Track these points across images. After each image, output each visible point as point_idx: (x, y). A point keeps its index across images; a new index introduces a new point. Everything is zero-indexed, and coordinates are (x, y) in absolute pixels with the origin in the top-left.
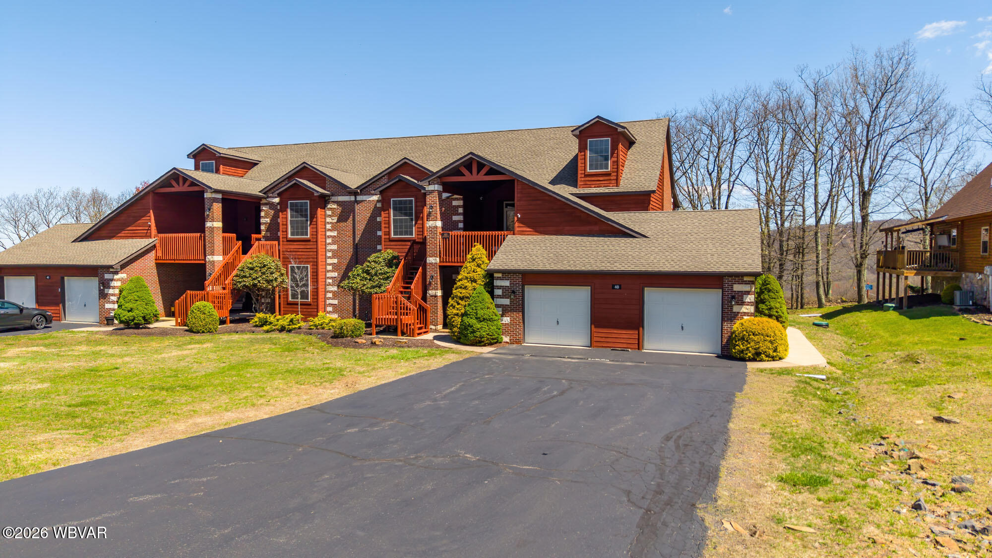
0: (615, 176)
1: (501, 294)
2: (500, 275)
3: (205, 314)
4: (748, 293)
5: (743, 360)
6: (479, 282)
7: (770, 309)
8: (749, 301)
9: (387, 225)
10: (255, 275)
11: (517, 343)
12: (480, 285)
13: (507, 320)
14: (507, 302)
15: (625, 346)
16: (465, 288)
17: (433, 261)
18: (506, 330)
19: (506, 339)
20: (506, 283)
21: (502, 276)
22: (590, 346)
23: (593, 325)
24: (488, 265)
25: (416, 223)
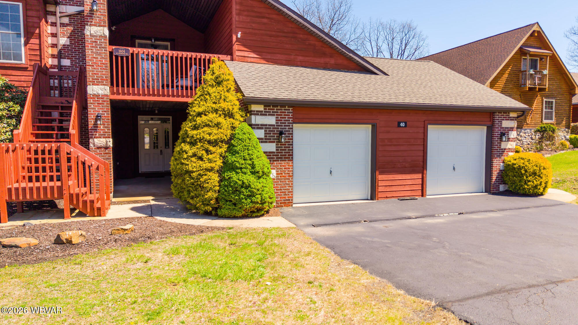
2: (261, 108)
4: (512, 129)
6: (237, 116)
8: (513, 137)
11: (286, 205)
14: (272, 147)
15: (410, 193)
16: (218, 125)
17: (101, 92)
20: (271, 120)
21: (265, 109)
22: (369, 198)
23: (377, 173)
24: (242, 92)
25: (26, 44)
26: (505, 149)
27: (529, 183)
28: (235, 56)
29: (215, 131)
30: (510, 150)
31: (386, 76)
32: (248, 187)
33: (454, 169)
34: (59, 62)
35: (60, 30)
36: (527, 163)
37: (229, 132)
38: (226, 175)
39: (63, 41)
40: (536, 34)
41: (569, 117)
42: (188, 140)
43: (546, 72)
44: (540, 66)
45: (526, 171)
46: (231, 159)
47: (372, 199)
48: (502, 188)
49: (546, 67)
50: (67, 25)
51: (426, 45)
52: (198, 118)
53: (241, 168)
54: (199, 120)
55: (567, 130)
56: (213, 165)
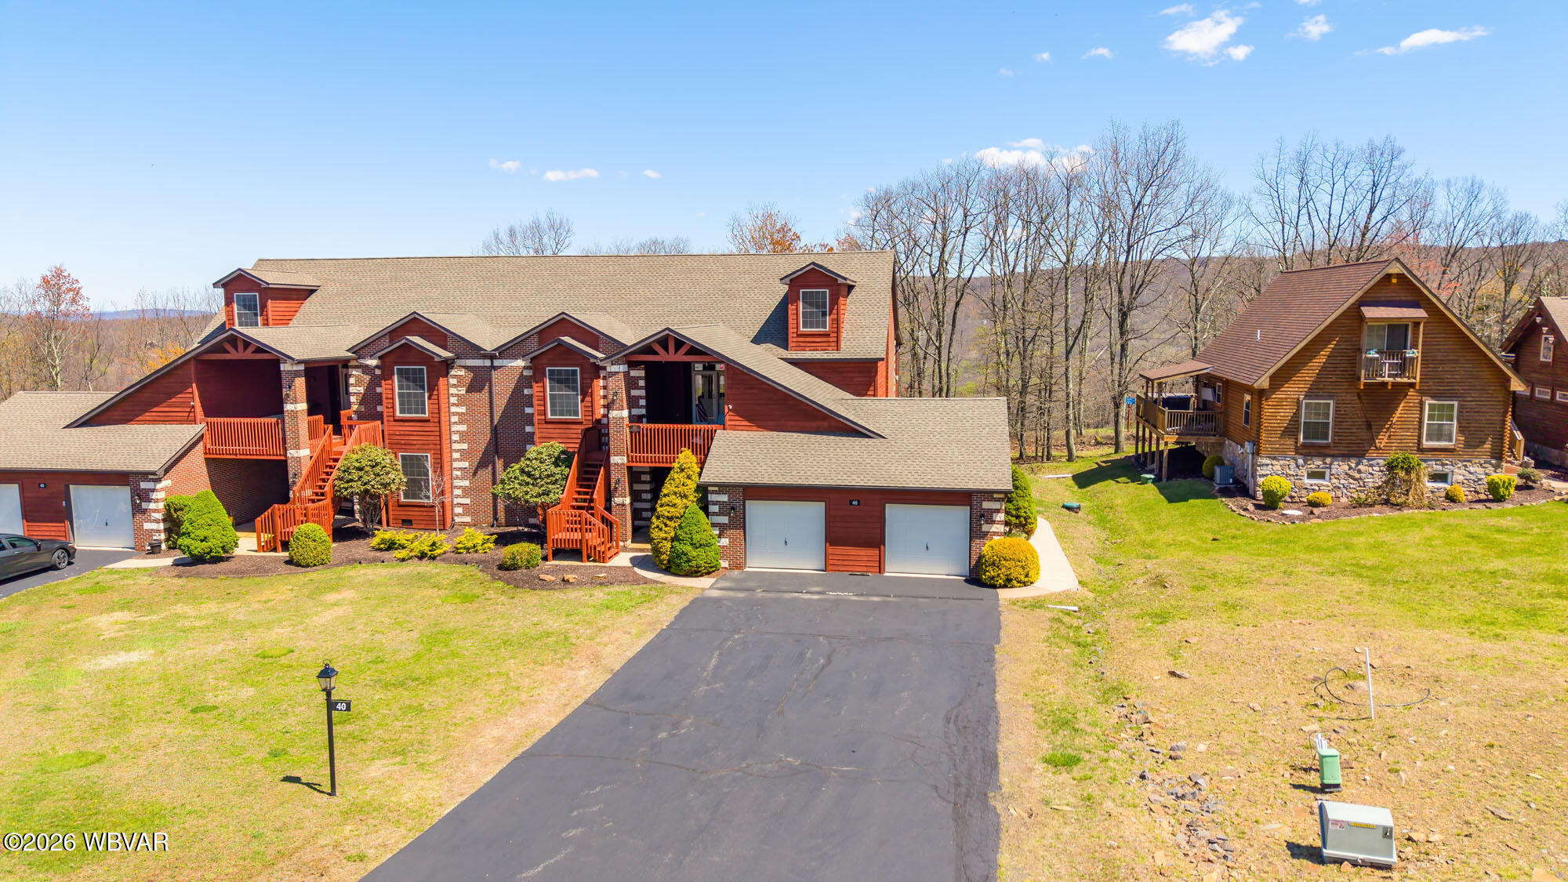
0: (833, 338)
1: (717, 511)
2: (716, 489)
3: (315, 541)
4: (998, 511)
5: (994, 587)
6: (691, 498)
7: (1018, 509)
8: (999, 520)
9: (542, 403)
10: (366, 479)
11: (737, 568)
12: (693, 502)
13: (725, 542)
14: (725, 520)
15: (865, 569)
16: (674, 505)
17: (620, 462)
18: (724, 552)
19: (724, 564)
20: (724, 498)
21: (720, 490)
22: (823, 569)
23: (831, 544)
25: (582, 401)
26: (989, 532)
28: (727, 426)
30: (996, 534)
31: (881, 440)
32: (687, 555)
33: (927, 547)
38: (676, 544)
40: (1394, 281)
43: (1413, 353)
49: (1415, 342)
53: (685, 540)
54: (665, 500)
55: (1493, 461)
56: (668, 535)
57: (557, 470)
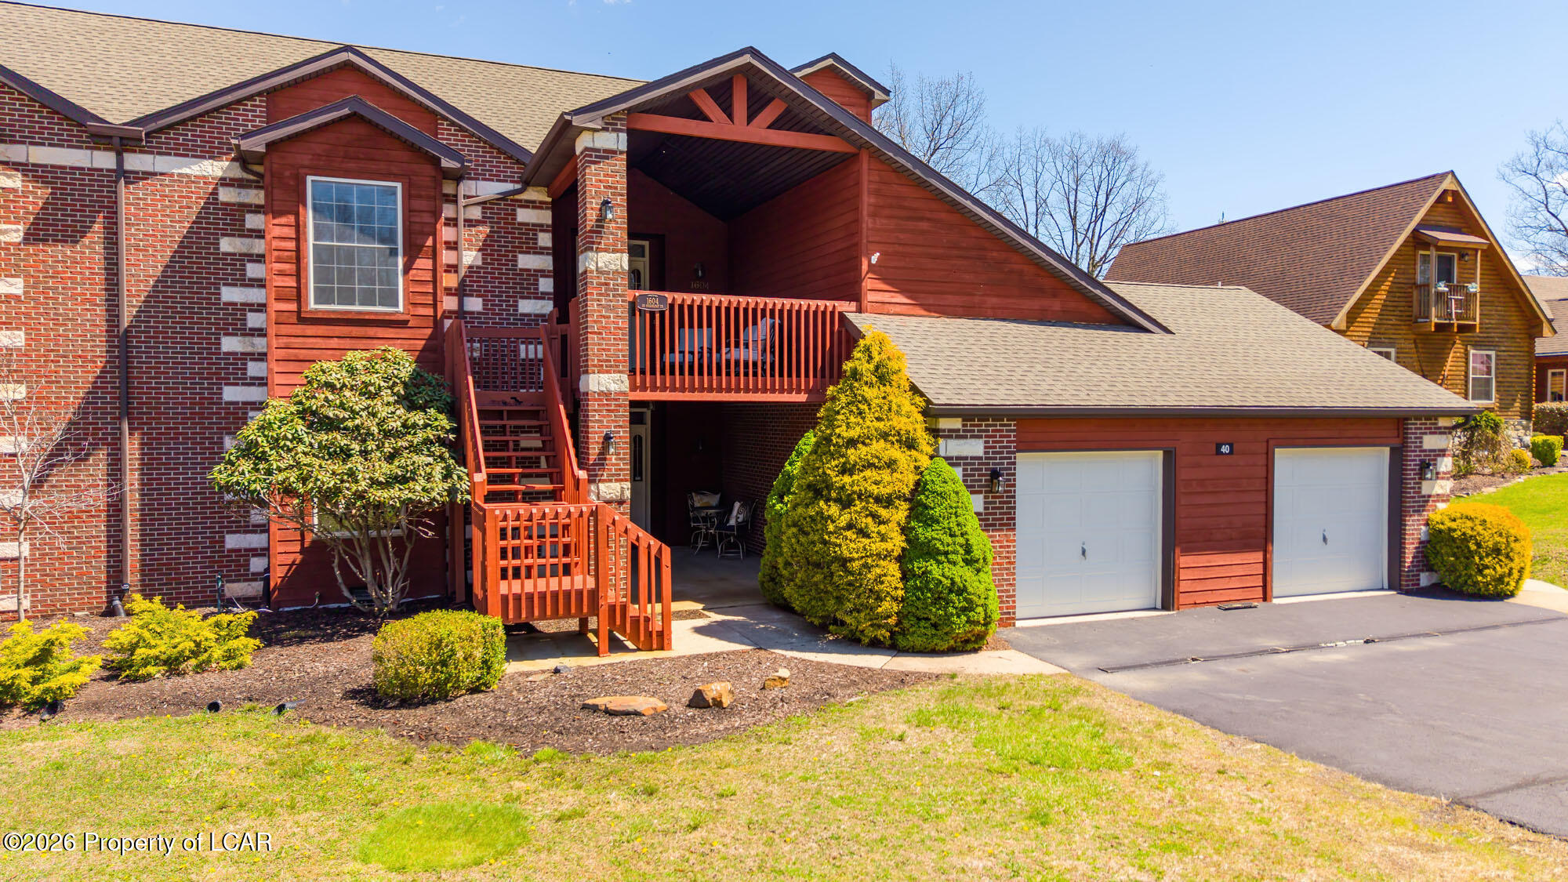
2: (956, 424)
4: (1444, 453)
6: (923, 445)
8: (1445, 470)
9: (289, 266)
11: (1005, 623)
14: (974, 503)
15: (1240, 595)
17: (613, 387)
20: (975, 448)
21: (964, 425)
22: (1159, 605)
23: (1178, 551)
24: (922, 395)
25: (407, 269)
26: (1429, 496)
27: (1487, 572)
28: (865, 303)
29: (886, 475)
30: (1441, 498)
31: (1170, 336)
32: (962, 591)
33: (1325, 539)
34: (461, 304)
35: (465, 233)
36: (1479, 528)
37: (911, 478)
38: (918, 566)
39: (470, 257)
40: (1450, 199)
41: (1530, 391)
42: (834, 495)
43: (1474, 288)
44: (1459, 273)
45: (1479, 545)
46: (923, 533)
47: (1165, 607)
48: (1425, 580)
49: (1475, 274)
50: (478, 223)
51: (1160, 197)
52: (851, 451)
53: (946, 553)
54: (852, 454)
55: (1524, 422)
56: (889, 546)
57: (418, 418)
